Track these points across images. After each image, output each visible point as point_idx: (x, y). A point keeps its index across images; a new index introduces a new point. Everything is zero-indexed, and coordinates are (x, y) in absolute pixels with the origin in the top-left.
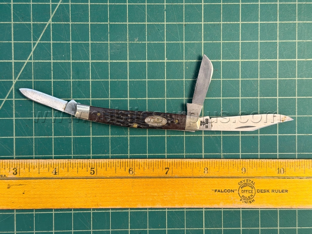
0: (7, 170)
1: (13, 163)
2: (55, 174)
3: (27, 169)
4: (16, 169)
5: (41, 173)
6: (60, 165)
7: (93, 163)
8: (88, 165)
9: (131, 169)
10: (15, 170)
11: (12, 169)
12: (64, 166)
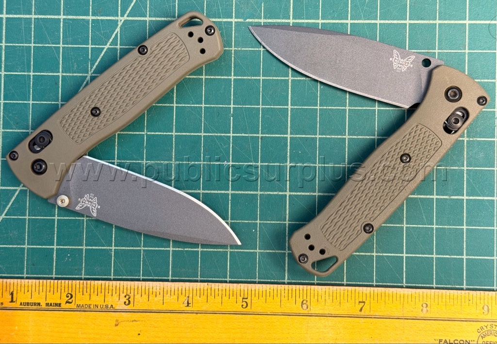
0: (116, 297)
1: (125, 288)
2: (188, 306)
3: (145, 297)
4: (128, 295)
5: (165, 303)
6: (195, 291)
7: (246, 289)
8: (238, 294)
9: (304, 302)
10: (127, 297)
11: (122, 295)
12: (201, 293)
